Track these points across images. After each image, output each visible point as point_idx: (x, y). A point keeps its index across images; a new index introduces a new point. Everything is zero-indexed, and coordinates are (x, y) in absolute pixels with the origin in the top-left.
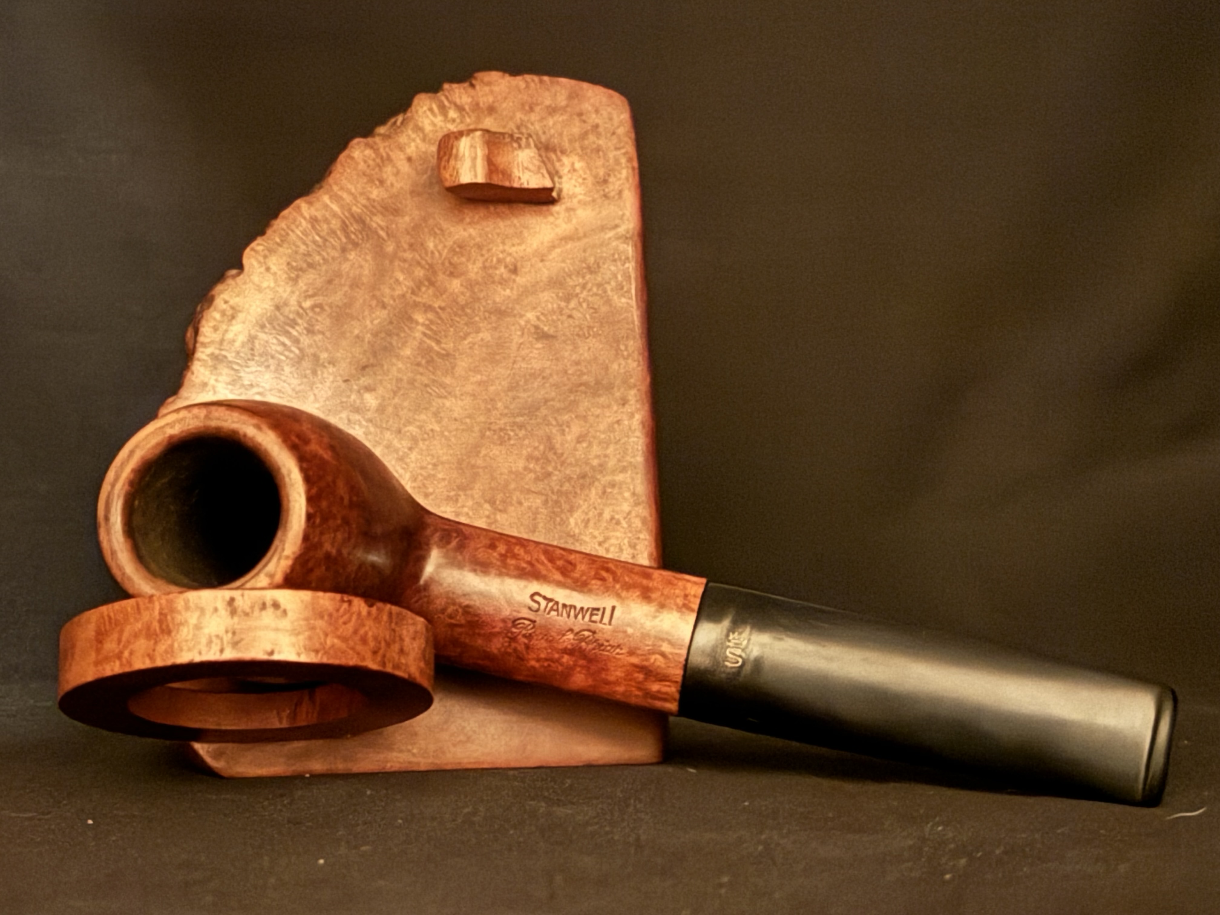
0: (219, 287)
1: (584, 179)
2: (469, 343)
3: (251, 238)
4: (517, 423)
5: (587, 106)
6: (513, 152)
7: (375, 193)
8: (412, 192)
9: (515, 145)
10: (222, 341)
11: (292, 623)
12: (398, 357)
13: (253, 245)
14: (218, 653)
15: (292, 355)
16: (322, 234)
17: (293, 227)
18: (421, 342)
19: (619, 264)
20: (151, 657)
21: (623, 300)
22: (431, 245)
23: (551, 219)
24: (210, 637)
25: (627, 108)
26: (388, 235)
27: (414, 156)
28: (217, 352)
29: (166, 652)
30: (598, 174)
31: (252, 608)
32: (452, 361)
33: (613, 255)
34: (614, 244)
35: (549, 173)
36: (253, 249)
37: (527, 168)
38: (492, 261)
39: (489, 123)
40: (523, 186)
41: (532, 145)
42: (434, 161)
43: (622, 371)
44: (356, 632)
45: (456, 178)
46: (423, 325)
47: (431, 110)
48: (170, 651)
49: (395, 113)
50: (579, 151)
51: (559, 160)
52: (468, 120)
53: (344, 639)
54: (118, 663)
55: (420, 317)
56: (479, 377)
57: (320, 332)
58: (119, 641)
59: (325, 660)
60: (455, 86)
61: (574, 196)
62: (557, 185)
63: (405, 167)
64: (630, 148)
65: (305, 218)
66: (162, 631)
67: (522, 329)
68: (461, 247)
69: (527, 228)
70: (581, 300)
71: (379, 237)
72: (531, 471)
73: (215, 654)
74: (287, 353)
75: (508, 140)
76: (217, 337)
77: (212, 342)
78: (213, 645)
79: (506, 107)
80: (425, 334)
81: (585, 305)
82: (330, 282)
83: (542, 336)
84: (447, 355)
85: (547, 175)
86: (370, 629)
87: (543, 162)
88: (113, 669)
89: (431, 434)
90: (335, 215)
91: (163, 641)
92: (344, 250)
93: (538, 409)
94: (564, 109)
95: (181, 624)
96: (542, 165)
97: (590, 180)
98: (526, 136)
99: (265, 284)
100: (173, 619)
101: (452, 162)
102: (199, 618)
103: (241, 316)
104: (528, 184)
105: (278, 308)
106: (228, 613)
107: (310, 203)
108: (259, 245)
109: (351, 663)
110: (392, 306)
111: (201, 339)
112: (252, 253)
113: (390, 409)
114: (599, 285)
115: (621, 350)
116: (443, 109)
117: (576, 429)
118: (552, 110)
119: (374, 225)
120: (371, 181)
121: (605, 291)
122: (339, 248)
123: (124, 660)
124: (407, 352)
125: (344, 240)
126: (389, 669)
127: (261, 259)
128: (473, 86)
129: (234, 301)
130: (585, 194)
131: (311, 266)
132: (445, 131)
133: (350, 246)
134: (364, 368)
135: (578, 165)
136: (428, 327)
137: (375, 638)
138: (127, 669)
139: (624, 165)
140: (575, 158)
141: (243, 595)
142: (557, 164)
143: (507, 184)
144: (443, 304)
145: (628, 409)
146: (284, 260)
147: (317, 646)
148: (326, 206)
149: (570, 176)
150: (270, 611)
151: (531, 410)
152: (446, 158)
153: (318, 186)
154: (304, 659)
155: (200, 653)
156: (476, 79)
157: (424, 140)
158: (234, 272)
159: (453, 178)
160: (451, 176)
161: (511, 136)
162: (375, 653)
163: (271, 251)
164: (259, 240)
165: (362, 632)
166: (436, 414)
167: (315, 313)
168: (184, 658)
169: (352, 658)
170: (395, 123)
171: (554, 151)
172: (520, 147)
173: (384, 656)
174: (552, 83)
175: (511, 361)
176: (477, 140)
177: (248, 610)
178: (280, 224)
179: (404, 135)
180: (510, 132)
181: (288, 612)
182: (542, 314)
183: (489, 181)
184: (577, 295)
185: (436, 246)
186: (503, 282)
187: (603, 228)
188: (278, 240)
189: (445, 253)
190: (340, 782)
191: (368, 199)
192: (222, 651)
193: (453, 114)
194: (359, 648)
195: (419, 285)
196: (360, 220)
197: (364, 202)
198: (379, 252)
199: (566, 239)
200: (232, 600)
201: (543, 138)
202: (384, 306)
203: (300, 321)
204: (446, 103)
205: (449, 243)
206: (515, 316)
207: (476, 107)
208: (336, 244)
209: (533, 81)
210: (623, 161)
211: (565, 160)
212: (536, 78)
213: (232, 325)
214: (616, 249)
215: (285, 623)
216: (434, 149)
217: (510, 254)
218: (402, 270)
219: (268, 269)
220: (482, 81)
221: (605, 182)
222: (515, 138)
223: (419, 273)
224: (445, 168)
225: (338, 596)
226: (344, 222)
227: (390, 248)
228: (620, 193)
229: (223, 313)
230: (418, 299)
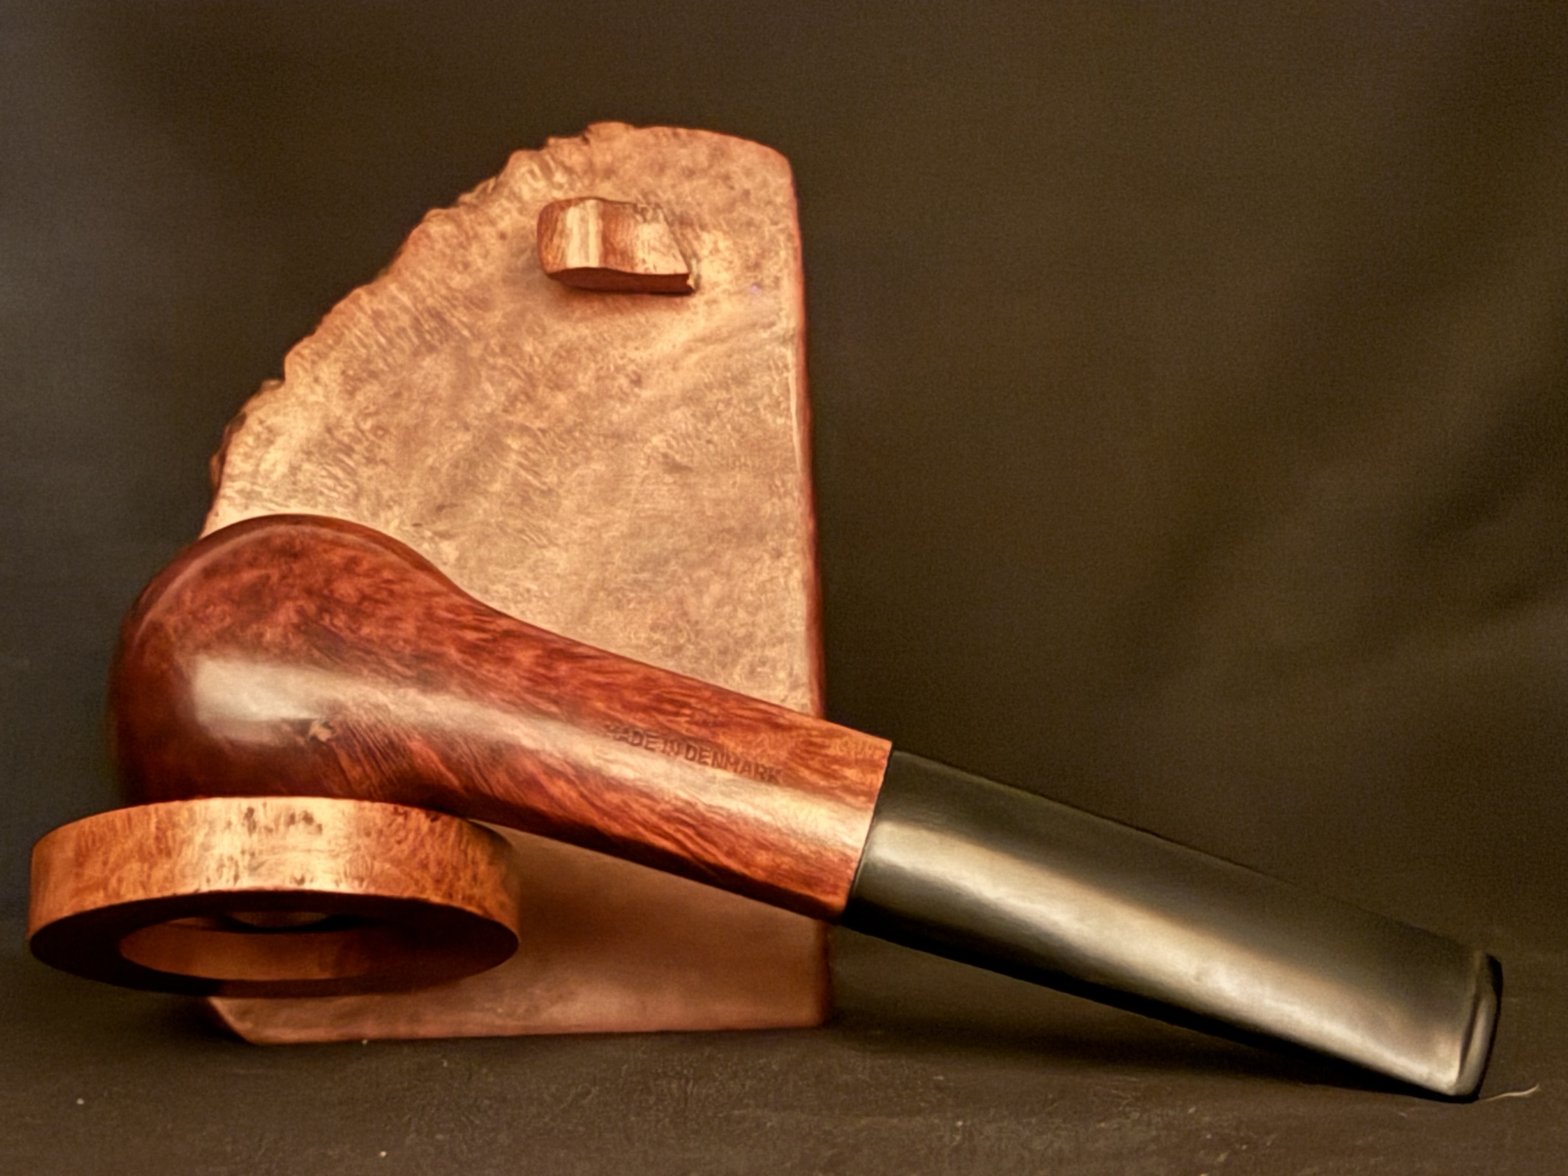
0: (254, 403)
1: (731, 262)
2: (578, 475)
3: (296, 339)
4: (640, 580)
5: (733, 168)
6: (635, 226)
7: (458, 280)
8: (505, 280)
9: (639, 218)
10: (255, 474)
11: (329, 842)
12: (485, 494)
13: (298, 347)
14: (232, 881)
15: (347, 492)
16: (388, 334)
17: (351, 325)
18: (516, 475)
19: (774, 372)
20: (145, 886)
21: (780, 421)
22: (528, 348)
23: (687, 315)
24: (221, 859)
25: (787, 168)
26: (473, 334)
27: (509, 231)
28: (248, 487)
29: (166, 879)
30: (748, 255)
31: (277, 821)
32: (554, 499)
33: (768, 360)
34: (768, 348)
35: (684, 256)
36: (299, 354)
37: (654, 249)
38: (608, 369)
39: (606, 189)
40: (648, 272)
41: (661, 217)
42: (533, 240)
43: (778, 513)
44: (414, 852)
45: (561, 259)
46: (519, 452)
47: (532, 172)
48: (169, 879)
49: (485, 177)
50: (725, 227)
51: (698, 238)
52: (579, 185)
53: (396, 862)
54: (101, 894)
55: (514, 443)
56: (590, 521)
57: (384, 462)
58: (105, 863)
59: (372, 891)
60: (563, 141)
61: (716, 284)
62: (695, 269)
63: (497, 248)
64: (790, 223)
65: (365, 313)
66: (160, 851)
67: (648, 458)
68: (568, 353)
69: (655, 326)
70: (725, 420)
71: (463, 337)
72: (656, 643)
73: (228, 881)
74: (340, 489)
75: (629, 210)
76: (248, 467)
77: (243, 474)
78: (225, 870)
79: (629, 168)
80: (520, 465)
81: (729, 427)
82: (398, 395)
83: (674, 467)
84: (548, 493)
85: (680, 258)
86: (432, 850)
87: (676, 240)
88: (97, 900)
89: (526, 596)
90: (404, 309)
91: (160, 865)
92: (416, 353)
93: (667, 561)
94: (704, 172)
95: (183, 842)
96: (674, 244)
97: (738, 262)
98: (653, 206)
99: (312, 398)
100: (174, 836)
101: (556, 241)
102: (207, 835)
103: (280, 441)
104: (655, 267)
105: (329, 430)
106: (246, 829)
107: (372, 293)
108: (305, 348)
109: (407, 894)
110: (476, 427)
111: (228, 470)
112: (298, 359)
113: (472, 563)
114: (749, 401)
115: (777, 486)
116: (547, 172)
117: (716, 588)
118: (690, 174)
119: (455, 322)
120: (452, 264)
121: (757, 409)
122: (408, 352)
123: (110, 889)
124: (497, 487)
125: (416, 341)
126: (457, 903)
127: (308, 365)
128: (586, 141)
129: (271, 421)
130: (731, 282)
131: (374, 375)
132: (550, 199)
133: (423, 349)
134: (440, 508)
135: (722, 245)
136: (525, 456)
137: (439, 863)
138: (115, 901)
139: (782, 245)
140: (719, 234)
141: (265, 805)
142: (695, 244)
143: (628, 269)
144: (543, 425)
145: (785, 562)
146: (337, 368)
147: (362, 872)
148: (393, 299)
149: (711, 258)
150: (301, 826)
151: (657, 563)
152: (549, 233)
153: (383, 270)
154: (345, 888)
155: (208, 881)
156: (590, 131)
157: (521, 211)
158: (273, 383)
159: (558, 261)
160: (555, 258)
161: (635, 206)
162: (438, 882)
163: (321, 356)
164: (306, 342)
165: (421, 855)
166: (533, 569)
167: (376, 435)
168: (188, 888)
169: (407, 888)
170: (484, 190)
171: (691, 225)
172: (645, 220)
173: (451, 886)
174: (689, 135)
175: (632, 499)
176: (589, 209)
177: (272, 825)
178: (333, 320)
179: (497, 204)
180: (634, 201)
181: (323, 827)
182: (674, 438)
183: (603, 265)
184: (719, 414)
185: (535, 350)
186: (624, 398)
187: (753, 326)
188: (330, 342)
189: (547, 358)
190: (406, 1050)
191: (449, 288)
192: (236, 878)
193: (559, 177)
194: (416, 874)
195: (513, 400)
196: (437, 315)
197: (444, 291)
198: (462, 358)
199: (704, 340)
200: (251, 812)
201: (678, 210)
202: (467, 428)
203: (357, 447)
204: (552, 164)
205: (554, 345)
206: (637, 441)
207: (590, 168)
208: (406, 345)
209: (665, 135)
210: (782, 238)
211: (705, 236)
212: (668, 131)
213: (269, 453)
214: (771, 355)
215: (320, 843)
216: (534, 223)
217: (632, 361)
218: (491, 380)
219: (317, 380)
220: (598, 135)
221: (757, 266)
222: (639, 210)
223: (514, 384)
224: (546, 247)
225: (390, 807)
226: (417, 320)
227: (476, 351)
228: (777, 280)
229: (258, 436)
230: (510, 418)
